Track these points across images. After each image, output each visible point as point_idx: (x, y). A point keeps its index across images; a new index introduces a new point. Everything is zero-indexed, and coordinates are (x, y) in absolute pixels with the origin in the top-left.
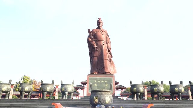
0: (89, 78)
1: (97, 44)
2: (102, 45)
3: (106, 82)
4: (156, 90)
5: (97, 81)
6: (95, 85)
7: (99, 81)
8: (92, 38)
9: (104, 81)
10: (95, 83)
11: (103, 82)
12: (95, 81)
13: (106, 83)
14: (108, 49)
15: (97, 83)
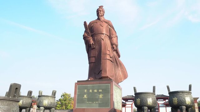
0: (77, 86)
1: (94, 40)
2: (101, 40)
3: (101, 91)
4: (176, 101)
5: (88, 90)
6: (85, 96)
7: (91, 91)
8: (88, 32)
9: (98, 90)
10: (85, 94)
11: (96, 91)
12: (86, 91)
13: (100, 93)
14: (112, 44)
15: (88, 93)
